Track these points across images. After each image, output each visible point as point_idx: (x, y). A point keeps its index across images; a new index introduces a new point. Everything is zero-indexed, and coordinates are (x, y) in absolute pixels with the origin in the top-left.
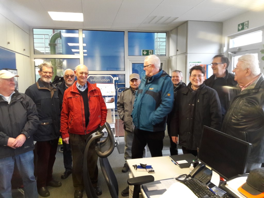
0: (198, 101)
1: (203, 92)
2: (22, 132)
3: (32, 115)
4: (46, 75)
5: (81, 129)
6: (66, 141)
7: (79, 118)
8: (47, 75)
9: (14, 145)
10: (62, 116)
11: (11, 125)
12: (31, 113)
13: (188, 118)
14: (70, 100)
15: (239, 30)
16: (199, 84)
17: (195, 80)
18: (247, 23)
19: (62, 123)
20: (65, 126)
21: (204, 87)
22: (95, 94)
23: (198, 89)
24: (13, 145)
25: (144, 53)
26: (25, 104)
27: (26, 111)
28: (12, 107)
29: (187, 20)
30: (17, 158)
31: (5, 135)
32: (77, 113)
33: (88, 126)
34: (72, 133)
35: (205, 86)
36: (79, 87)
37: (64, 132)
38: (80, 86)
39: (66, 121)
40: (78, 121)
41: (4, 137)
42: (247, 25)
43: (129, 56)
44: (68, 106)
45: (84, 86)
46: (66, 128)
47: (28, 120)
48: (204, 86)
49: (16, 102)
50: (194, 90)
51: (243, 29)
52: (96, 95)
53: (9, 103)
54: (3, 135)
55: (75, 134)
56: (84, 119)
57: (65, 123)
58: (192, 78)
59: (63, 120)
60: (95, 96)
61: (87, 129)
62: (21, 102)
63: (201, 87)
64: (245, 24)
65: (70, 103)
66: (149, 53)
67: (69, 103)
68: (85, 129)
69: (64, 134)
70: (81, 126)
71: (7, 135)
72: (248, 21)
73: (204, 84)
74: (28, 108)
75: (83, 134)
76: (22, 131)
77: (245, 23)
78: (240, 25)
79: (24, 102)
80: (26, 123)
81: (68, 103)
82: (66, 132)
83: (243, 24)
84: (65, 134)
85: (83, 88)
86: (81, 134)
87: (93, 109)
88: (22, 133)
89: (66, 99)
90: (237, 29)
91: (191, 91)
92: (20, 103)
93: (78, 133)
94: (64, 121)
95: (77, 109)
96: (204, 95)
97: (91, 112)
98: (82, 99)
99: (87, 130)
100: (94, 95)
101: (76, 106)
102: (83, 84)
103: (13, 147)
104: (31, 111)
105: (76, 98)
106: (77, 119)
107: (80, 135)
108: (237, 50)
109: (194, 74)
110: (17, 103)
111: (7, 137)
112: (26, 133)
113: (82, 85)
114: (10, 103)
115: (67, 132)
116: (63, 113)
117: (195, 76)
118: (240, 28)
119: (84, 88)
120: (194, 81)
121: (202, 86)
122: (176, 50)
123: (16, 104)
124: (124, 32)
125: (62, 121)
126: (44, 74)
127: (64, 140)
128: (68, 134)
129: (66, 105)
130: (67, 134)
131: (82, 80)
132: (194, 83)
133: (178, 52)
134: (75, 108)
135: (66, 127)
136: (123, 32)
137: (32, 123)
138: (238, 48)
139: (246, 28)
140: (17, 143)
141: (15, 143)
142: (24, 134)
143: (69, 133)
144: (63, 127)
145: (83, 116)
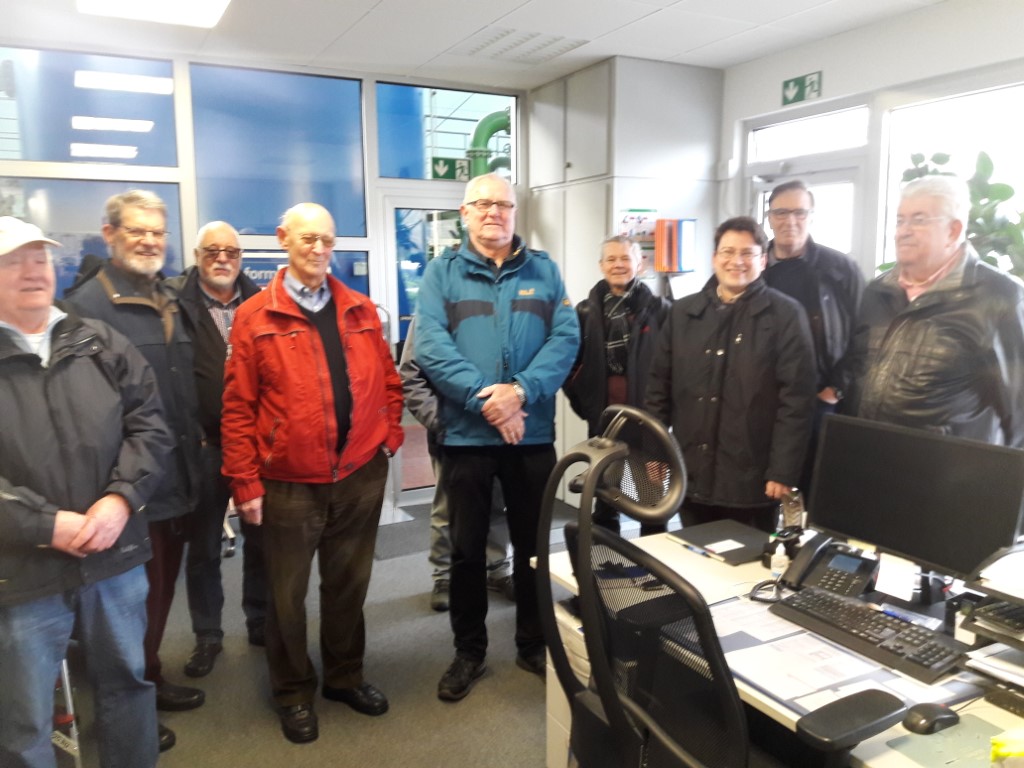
0: (738, 340)
1: (754, 310)
2: (112, 488)
3: (142, 414)
4: (138, 243)
5: (319, 460)
6: (252, 511)
7: (313, 417)
8: (143, 242)
9: (83, 542)
10: (230, 411)
11: (64, 456)
12: (139, 403)
13: (701, 399)
14: (266, 346)
15: (786, 101)
16: (743, 281)
17: (729, 267)
18: (815, 78)
19: (231, 441)
20: (245, 451)
21: (762, 291)
22: (362, 322)
23: (739, 299)
24: (77, 543)
25: (437, 168)
26: (113, 364)
27: (116, 398)
28: (58, 378)
29: (613, 53)
30: (86, 598)
31: (40, 500)
32: (302, 397)
33: (347, 448)
34: (277, 478)
35: (765, 288)
36: (302, 293)
37: (242, 475)
38: (303, 289)
39: (248, 431)
40: (308, 432)
41: (35, 510)
42: (816, 87)
43: (382, 179)
44: (258, 369)
45: (318, 290)
46: (250, 459)
47: (127, 433)
48: (761, 288)
49: (73, 357)
50: (727, 301)
51: (800, 97)
52: (367, 325)
53: (44, 363)
54: (30, 500)
55: (291, 483)
56: (333, 423)
57: (246, 440)
58: (721, 259)
59: (234, 426)
60: (362, 332)
61: (341, 461)
62: (95, 358)
63: (750, 293)
64: (808, 82)
65: (267, 359)
66: (458, 172)
67: (263, 358)
68: (334, 462)
69: (243, 483)
70: (321, 450)
71: (49, 501)
72: (820, 74)
73: (763, 283)
74: (125, 383)
75: (323, 481)
76: (110, 482)
77: (808, 78)
78: (792, 85)
79: (107, 357)
80: (120, 445)
81: (260, 356)
82: (253, 474)
83: (800, 82)
84: (250, 486)
85: (315, 298)
86: (315, 481)
87: (363, 383)
88: (109, 489)
89: (249, 342)
90: (779, 99)
91: (715, 306)
92: (89, 360)
93: (305, 477)
94: (241, 429)
95: (300, 382)
96: (757, 317)
97: (358, 395)
98: (318, 341)
99: (341, 465)
100: (359, 325)
101: (295, 369)
102: (314, 283)
103: (76, 553)
104: (136, 395)
105: (293, 339)
106: (303, 420)
107: (312, 486)
108: (779, 171)
109: (731, 245)
110: (77, 361)
111: (49, 508)
112: (127, 489)
113: (313, 289)
114: (49, 363)
115: (256, 475)
116: (235, 397)
117: (731, 251)
118: (792, 93)
119: (321, 297)
120: (729, 270)
121: (755, 288)
122: (561, 165)
123: (73, 367)
124: (360, 80)
125: (232, 431)
126: (132, 239)
127: (246, 507)
128: (258, 486)
129: (248, 366)
130: (254, 484)
131: (310, 269)
132: (727, 279)
133: (568, 170)
134: (294, 377)
135: (249, 456)
136: (357, 83)
137: (149, 445)
138: (782, 164)
139: (814, 94)
140: (96, 533)
141: (86, 535)
142: (120, 495)
143: (261, 478)
144: (239, 458)
145: (325, 409)
